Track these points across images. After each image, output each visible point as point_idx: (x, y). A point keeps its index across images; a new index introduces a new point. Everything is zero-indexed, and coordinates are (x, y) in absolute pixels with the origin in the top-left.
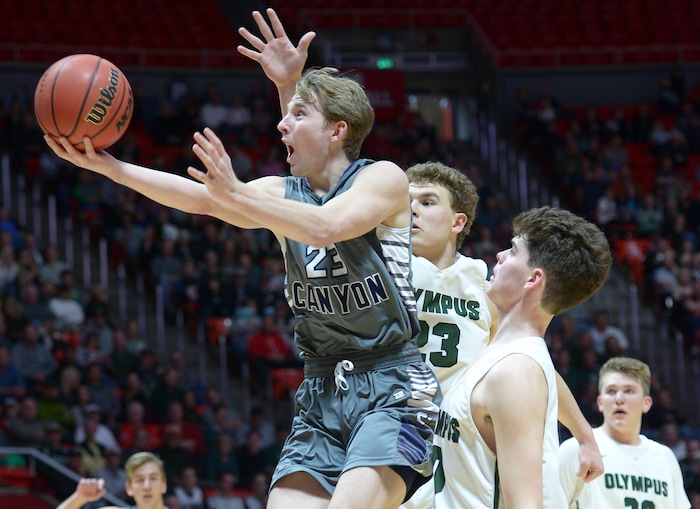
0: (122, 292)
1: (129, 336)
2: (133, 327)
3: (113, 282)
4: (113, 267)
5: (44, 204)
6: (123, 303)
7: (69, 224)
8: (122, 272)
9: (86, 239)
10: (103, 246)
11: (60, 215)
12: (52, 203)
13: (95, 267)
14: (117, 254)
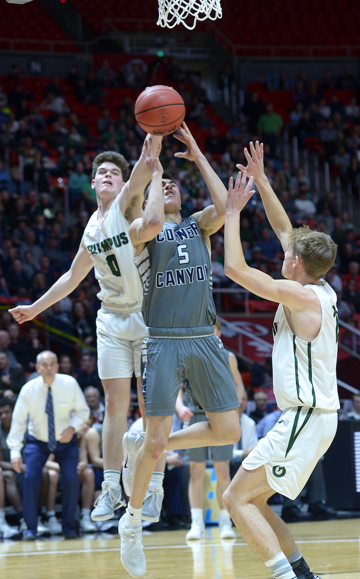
0: (339, 194)
1: (343, 221)
2: (345, 215)
3: (333, 189)
4: (333, 179)
5: (291, 142)
6: (339, 201)
7: (306, 154)
8: (338, 183)
9: (316, 163)
10: (327, 166)
11: (301, 148)
12: (295, 140)
13: (322, 180)
14: (335, 171)
